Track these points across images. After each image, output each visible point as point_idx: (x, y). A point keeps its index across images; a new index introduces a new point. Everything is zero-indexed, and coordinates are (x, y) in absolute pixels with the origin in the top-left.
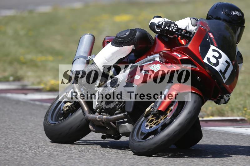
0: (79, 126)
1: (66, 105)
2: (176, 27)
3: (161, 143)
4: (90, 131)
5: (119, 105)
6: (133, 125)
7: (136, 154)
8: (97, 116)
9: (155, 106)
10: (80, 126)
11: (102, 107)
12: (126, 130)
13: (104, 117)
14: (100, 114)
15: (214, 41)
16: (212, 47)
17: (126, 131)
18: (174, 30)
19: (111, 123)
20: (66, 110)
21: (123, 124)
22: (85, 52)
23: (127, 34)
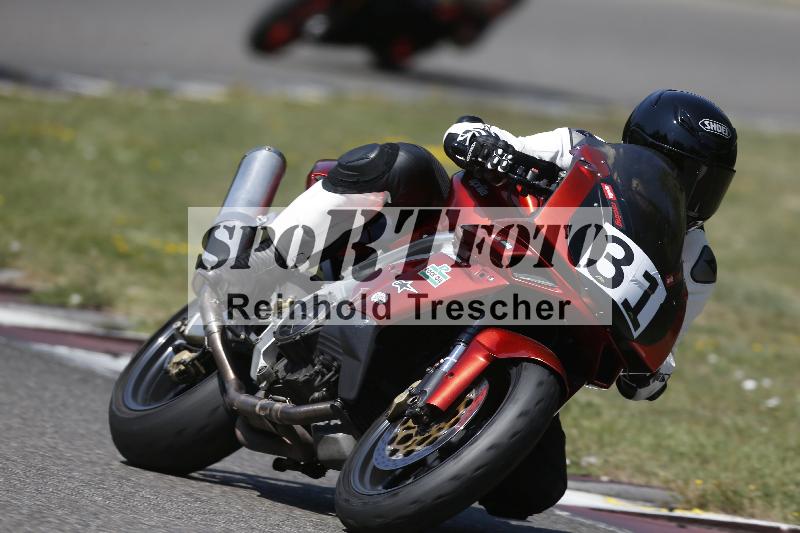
1: (177, 358)
2: (510, 156)
3: (436, 499)
5: (323, 376)
8: (259, 402)
9: (421, 391)
11: (277, 376)
12: (339, 452)
13: (278, 405)
14: (266, 396)
17: (336, 456)
18: (499, 169)
19: (298, 427)
20: (178, 374)
23: (373, 156)
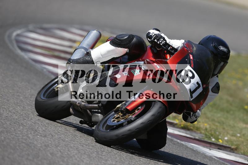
0: (63, 107)
2: (165, 42)
4: (70, 114)
7: (97, 141)
8: (78, 102)
9: (125, 104)
12: (98, 119)
13: (83, 103)
15: (192, 62)
18: (161, 44)
19: (88, 111)
21: (97, 114)
22: (88, 45)
23: (126, 38)
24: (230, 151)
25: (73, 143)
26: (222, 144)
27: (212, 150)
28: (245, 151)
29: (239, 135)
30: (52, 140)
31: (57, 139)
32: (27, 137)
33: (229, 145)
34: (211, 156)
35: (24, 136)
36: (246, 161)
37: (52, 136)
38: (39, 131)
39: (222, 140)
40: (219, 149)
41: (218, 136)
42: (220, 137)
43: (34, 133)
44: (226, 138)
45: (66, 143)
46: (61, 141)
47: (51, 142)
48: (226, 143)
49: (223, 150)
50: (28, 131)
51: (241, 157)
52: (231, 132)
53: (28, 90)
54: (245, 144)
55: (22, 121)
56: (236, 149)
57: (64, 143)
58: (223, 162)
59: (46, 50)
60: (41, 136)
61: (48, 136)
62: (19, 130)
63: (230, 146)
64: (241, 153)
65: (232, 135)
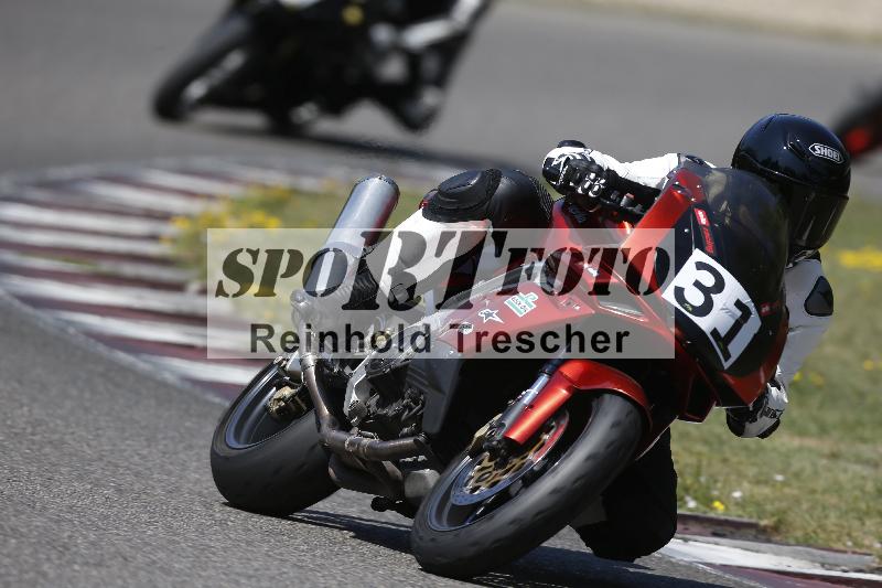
1: (278, 395)
2: (602, 181)
5: (411, 409)
6: (440, 473)
8: (350, 438)
9: (500, 424)
10: (305, 467)
11: (369, 411)
12: (425, 489)
13: (366, 441)
14: (358, 433)
15: (707, 235)
16: (698, 255)
17: (422, 493)
19: (388, 465)
20: (278, 411)
23: (473, 182)
24: (756, 539)
25: (203, 574)
26: (723, 517)
27: (691, 543)
28: (810, 530)
29: (780, 478)
30: (126, 574)
31: (141, 569)
32: (38, 572)
33: (751, 517)
34: (691, 563)
35: (27, 572)
36: (815, 567)
37: (126, 559)
38: (74, 549)
39: (723, 503)
40: (715, 534)
41: (708, 488)
42: (715, 493)
43: (59, 558)
44: (737, 494)
45: (178, 579)
46: (158, 572)
47: (125, 582)
48: (740, 512)
49: (732, 536)
50: (36, 551)
51: (795, 556)
52: (751, 471)
53: (22, 406)
54: (805, 506)
55: (13, 519)
56: (776, 529)
57: (170, 579)
58: (737, 579)
59: (67, 260)
60: (87, 564)
61: (109, 563)
62: (5, 551)
63: (753, 520)
64: (796, 539)
65: (758, 482)
